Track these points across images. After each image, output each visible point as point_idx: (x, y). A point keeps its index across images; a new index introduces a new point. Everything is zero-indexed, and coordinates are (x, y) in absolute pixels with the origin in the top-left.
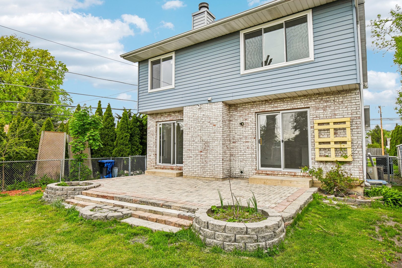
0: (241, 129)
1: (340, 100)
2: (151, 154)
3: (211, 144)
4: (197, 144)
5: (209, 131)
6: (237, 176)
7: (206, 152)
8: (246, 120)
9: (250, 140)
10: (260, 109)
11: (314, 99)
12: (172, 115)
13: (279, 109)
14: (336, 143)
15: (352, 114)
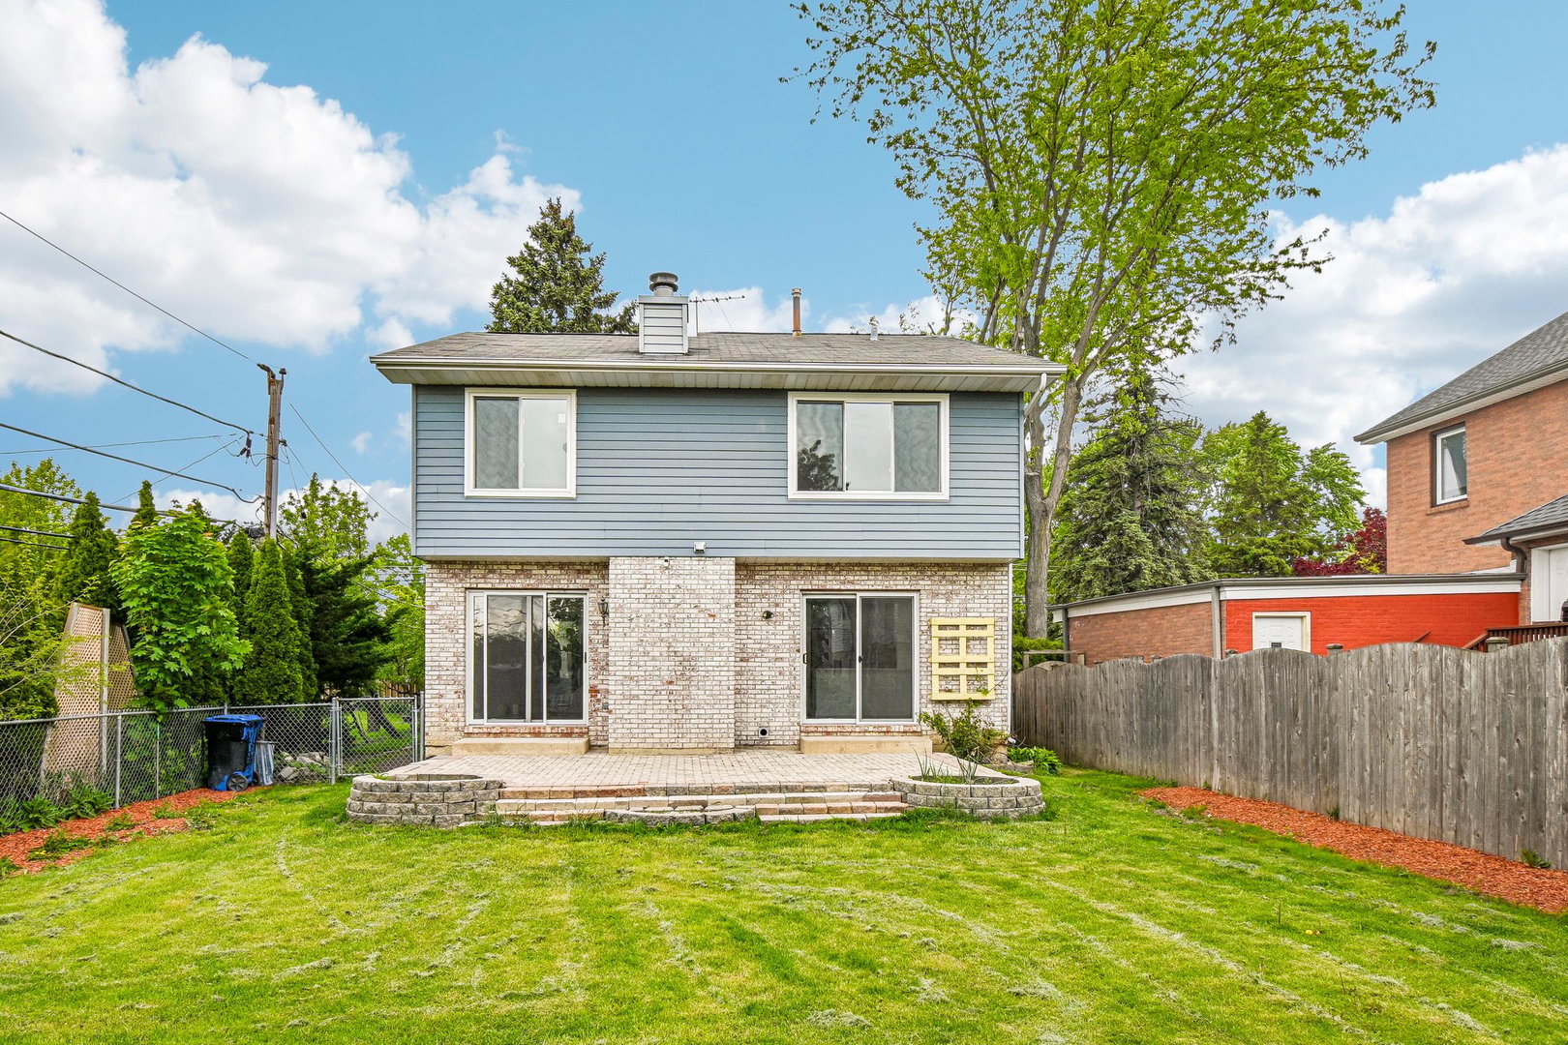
0: (764, 628)
1: (977, 583)
2: (442, 692)
3: (702, 664)
4: (658, 663)
5: (696, 630)
6: (751, 743)
7: (687, 683)
8: (777, 605)
9: (787, 655)
10: (814, 582)
11: (929, 573)
12: (534, 572)
13: (857, 587)
14: (969, 664)
15: (994, 612)
